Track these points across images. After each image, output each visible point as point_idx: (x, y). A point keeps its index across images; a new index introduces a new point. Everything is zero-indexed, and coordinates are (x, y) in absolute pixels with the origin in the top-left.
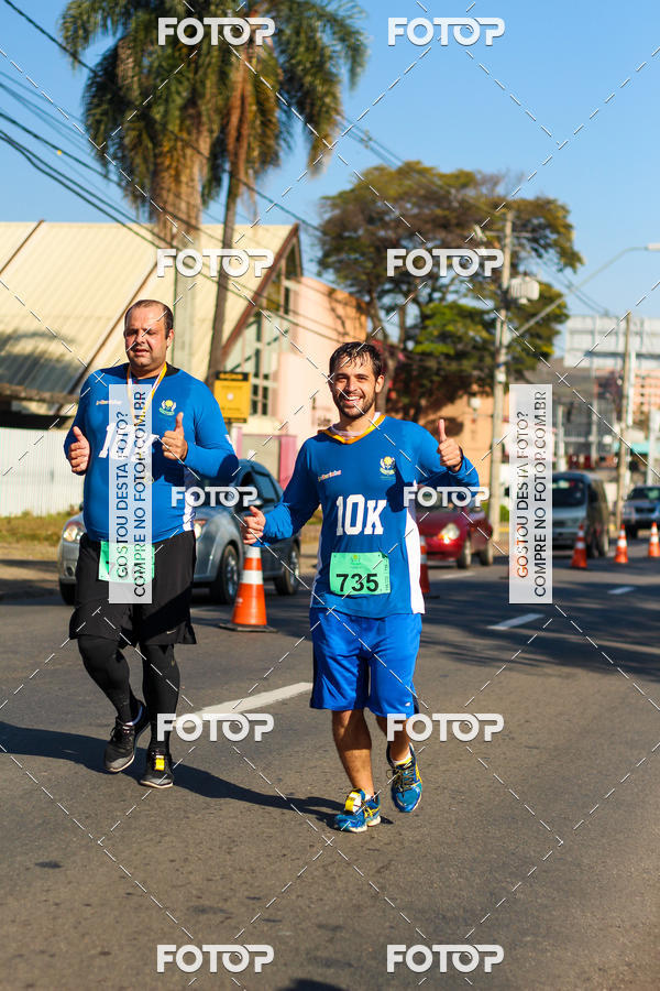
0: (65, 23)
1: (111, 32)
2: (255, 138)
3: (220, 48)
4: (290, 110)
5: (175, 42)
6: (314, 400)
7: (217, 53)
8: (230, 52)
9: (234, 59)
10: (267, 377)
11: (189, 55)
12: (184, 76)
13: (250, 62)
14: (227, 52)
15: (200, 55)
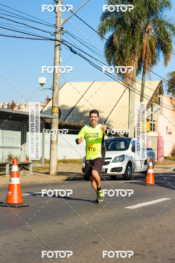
0: (99, 28)
1: (111, 31)
2: (150, 57)
3: (140, 34)
4: (159, 50)
5: (128, 33)
6: (167, 127)
7: (139, 35)
8: (143, 35)
9: (144, 37)
10: (154, 121)
11: (132, 36)
12: (131, 41)
13: (148, 37)
14: (142, 35)
15: (135, 36)
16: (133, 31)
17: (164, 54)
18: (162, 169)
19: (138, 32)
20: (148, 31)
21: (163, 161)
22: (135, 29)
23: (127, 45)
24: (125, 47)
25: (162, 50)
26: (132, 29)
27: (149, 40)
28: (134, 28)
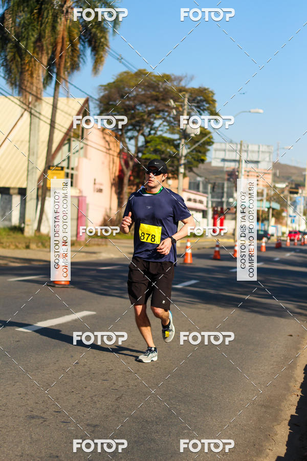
1: (1, 6)
2: (68, 57)
3: (52, 15)
4: (85, 44)
5: (31, 12)
6: (95, 180)
7: (50, 17)
8: (57, 17)
9: (59, 20)
10: (72, 169)
11: (38, 18)
12: (35, 27)
13: (67, 21)
14: (55, 17)
15: (43, 18)
16: (40, 9)
17: (93, 53)
18: (83, 254)
19: (48, 11)
20: (67, 12)
21: (86, 240)
22: (43, 6)
23: (28, 33)
24: (26, 37)
25: (90, 45)
26: (38, 7)
27: (68, 27)
28: (42, 4)
